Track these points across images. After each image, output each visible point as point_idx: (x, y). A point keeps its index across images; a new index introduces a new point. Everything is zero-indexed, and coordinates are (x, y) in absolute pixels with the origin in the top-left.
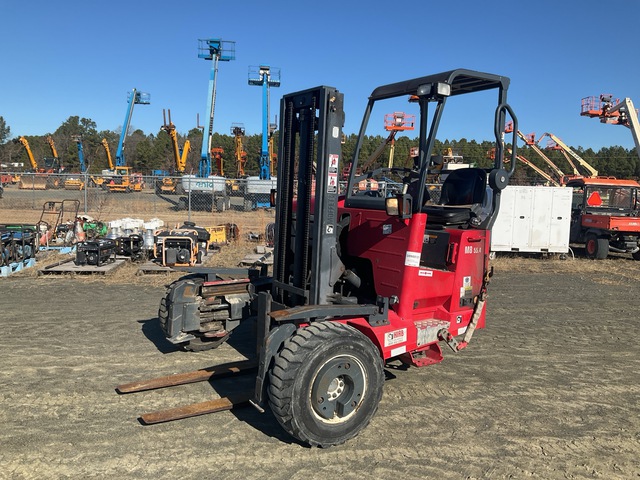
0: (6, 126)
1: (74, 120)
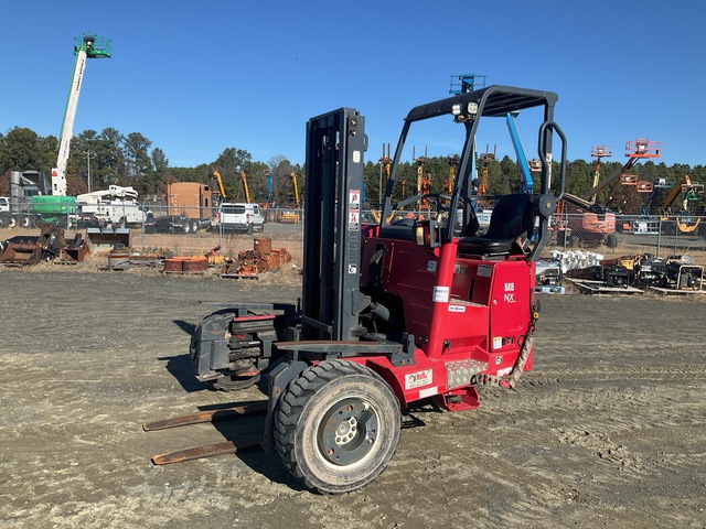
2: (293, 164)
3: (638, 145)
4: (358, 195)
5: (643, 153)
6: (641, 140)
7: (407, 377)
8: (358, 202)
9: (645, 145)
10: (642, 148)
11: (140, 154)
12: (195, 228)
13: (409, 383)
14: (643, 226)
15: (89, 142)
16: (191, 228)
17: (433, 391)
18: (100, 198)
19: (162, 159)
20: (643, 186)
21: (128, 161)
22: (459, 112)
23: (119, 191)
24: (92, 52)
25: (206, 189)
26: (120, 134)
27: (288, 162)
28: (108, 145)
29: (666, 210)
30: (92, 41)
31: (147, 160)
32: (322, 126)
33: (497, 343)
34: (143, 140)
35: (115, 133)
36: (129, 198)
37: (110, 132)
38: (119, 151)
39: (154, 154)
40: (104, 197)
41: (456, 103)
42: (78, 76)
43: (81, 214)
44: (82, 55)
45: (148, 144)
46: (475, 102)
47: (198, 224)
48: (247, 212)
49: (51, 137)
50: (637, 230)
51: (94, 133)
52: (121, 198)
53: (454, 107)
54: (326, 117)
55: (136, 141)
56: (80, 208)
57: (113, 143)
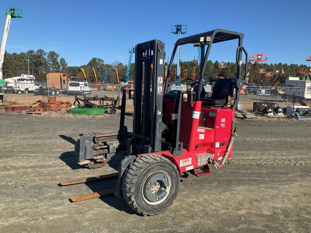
0: (66, 63)
1: (94, 60)
2: (124, 65)
3: (258, 55)
4: (162, 79)
5: (260, 59)
6: (259, 53)
7: (181, 161)
8: (162, 82)
9: (261, 56)
10: (260, 57)
11: (54, 61)
12: (58, 93)
13: (182, 164)
14: (263, 91)
15: (31, 56)
16: (56, 93)
17: (192, 168)
18: (16, 80)
19: (65, 63)
20: (269, 74)
21: (50, 64)
22: (203, 40)
23: (25, 76)
24: (14, 16)
25: (64, 76)
26: (45, 51)
27: (121, 64)
28: (39, 57)
29: (274, 84)
30: (14, 10)
31: (57, 63)
32: (144, 47)
33: (217, 145)
34: (56, 54)
35: (43, 51)
36: (31, 80)
37: (40, 51)
38: (45, 59)
39: (61, 61)
40: (18, 80)
41: (202, 36)
42: (7, 26)
43: (7, 87)
44: (9, 17)
45: (58, 56)
46: (210, 36)
47: (59, 91)
48: (80, 86)
49: (14, 53)
50: (260, 93)
51: (33, 51)
52: (27, 80)
53: (201, 38)
54: (146, 44)
55: (53, 55)
56: (7, 84)
57: (42, 56)
